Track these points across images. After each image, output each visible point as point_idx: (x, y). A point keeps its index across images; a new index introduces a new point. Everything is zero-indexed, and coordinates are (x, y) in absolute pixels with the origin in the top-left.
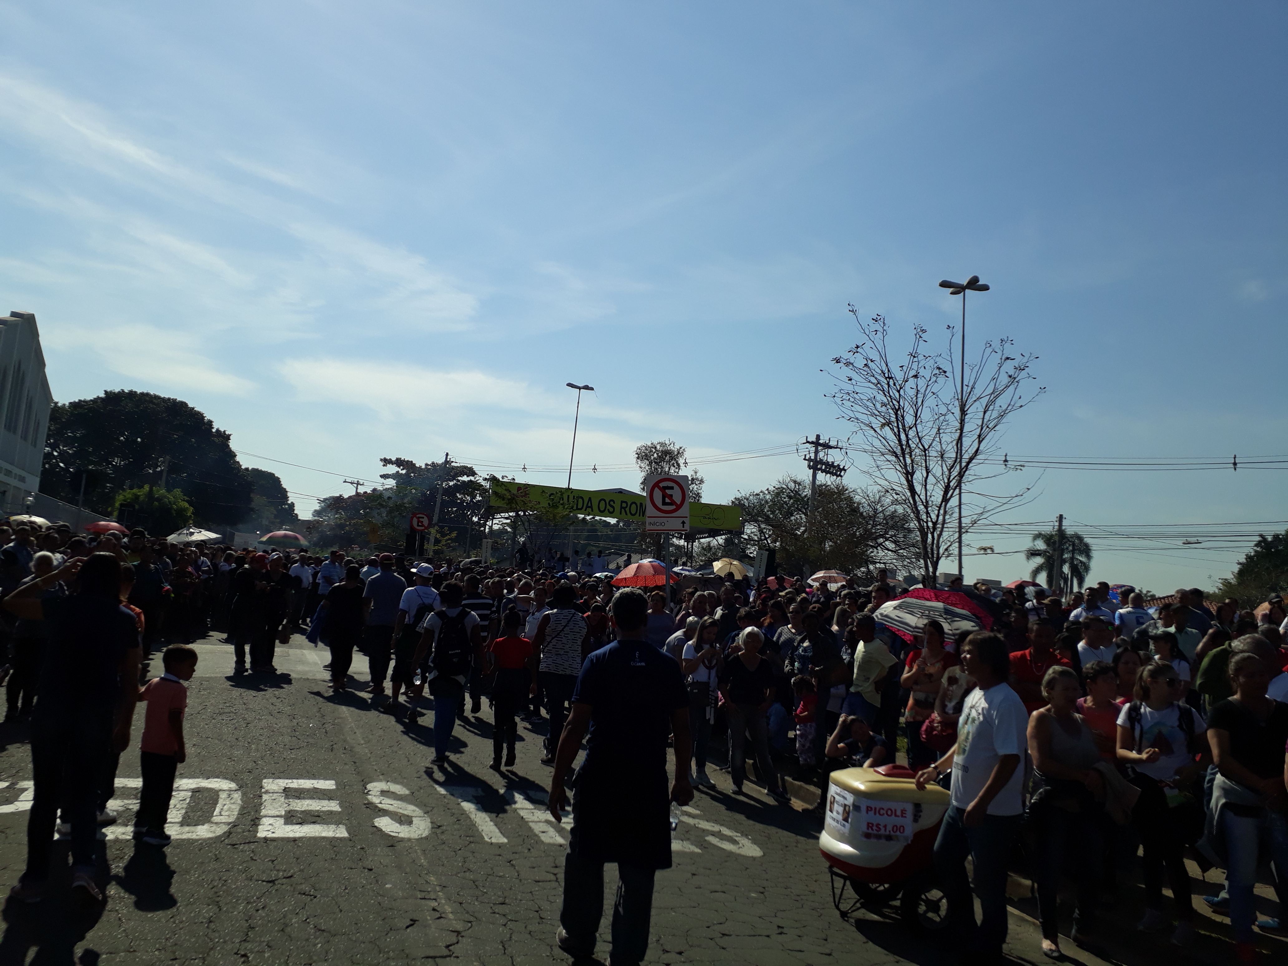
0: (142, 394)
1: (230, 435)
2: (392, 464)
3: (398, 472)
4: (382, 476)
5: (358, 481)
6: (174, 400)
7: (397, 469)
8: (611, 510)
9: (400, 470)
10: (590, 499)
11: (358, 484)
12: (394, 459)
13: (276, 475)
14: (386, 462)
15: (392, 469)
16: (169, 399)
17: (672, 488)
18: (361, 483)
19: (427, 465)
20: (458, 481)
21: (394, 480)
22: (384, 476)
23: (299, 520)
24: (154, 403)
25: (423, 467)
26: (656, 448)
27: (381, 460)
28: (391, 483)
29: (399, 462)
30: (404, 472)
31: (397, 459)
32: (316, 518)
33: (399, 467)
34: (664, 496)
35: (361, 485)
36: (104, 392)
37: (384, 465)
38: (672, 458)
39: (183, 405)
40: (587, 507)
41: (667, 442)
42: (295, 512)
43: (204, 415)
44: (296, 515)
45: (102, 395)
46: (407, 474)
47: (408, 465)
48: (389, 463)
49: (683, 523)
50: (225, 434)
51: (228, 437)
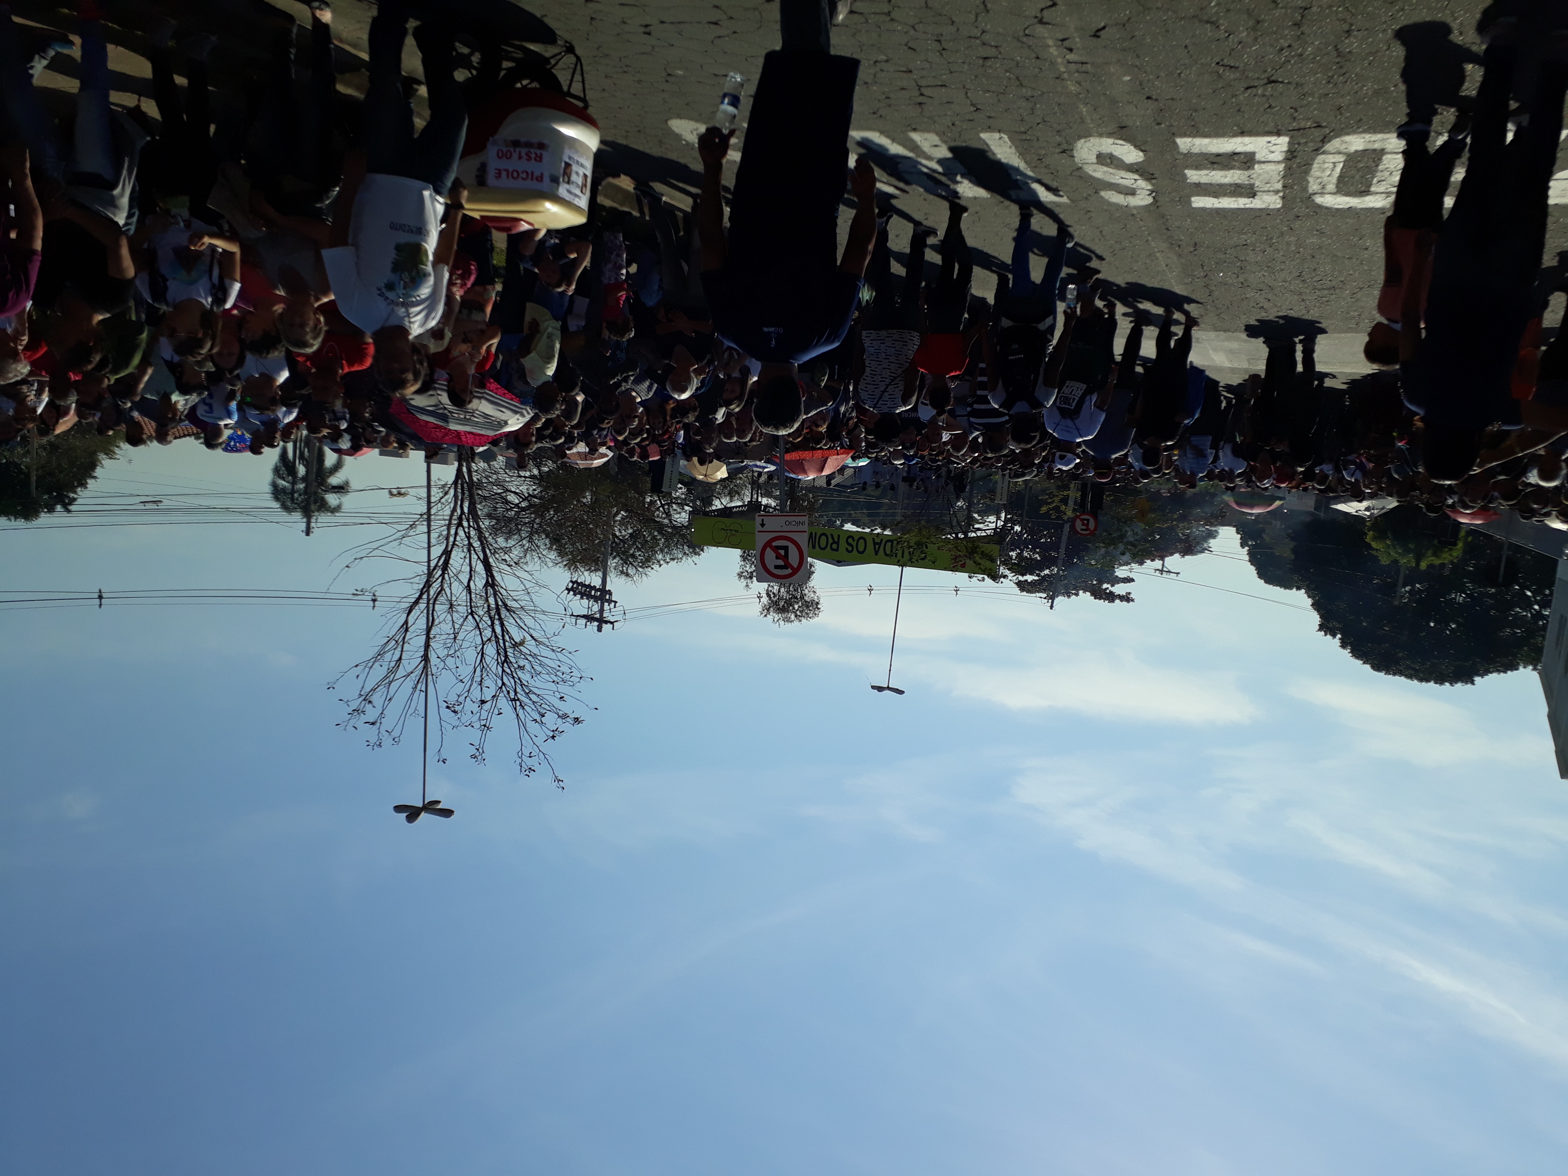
0: (1428, 681)
1: (1320, 630)
2: (1119, 595)
3: (1113, 586)
4: (1132, 580)
5: (1162, 574)
7: (1113, 589)
8: (850, 540)
9: (1110, 588)
10: (876, 553)
11: (1162, 571)
12: (1117, 601)
13: (1263, 581)
14: (1126, 598)
15: (1119, 589)
17: (776, 567)
18: (1157, 572)
19: (1077, 595)
20: (1038, 575)
21: (1117, 576)
22: (1129, 580)
23: (1234, 526)
24: (1414, 669)
25: (1081, 592)
26: (796, 616)
27: (1133, 600)
28: (1121, 572)
29: (1111, 597)
30: (1105, 586)
31: (1113, 601)
32: (1213, 529)
33: (1111, 592)
34: (786, 557)
35: (1158, 570)
36: (1475, 682)
37: (1129, 593)
38: (776, 603)
39: (1377, 667)
40: (880, 544)
41: (782, 622)
42: (1239, 536)
43: (1351, 655)
44: (1238, 533)
45: (1477, 679)
46: (1101, 583)
47: (1099, 594)
48: (1123, 596)
49: (763, 525)
50: (1325, 631)
51: (1322, 627)
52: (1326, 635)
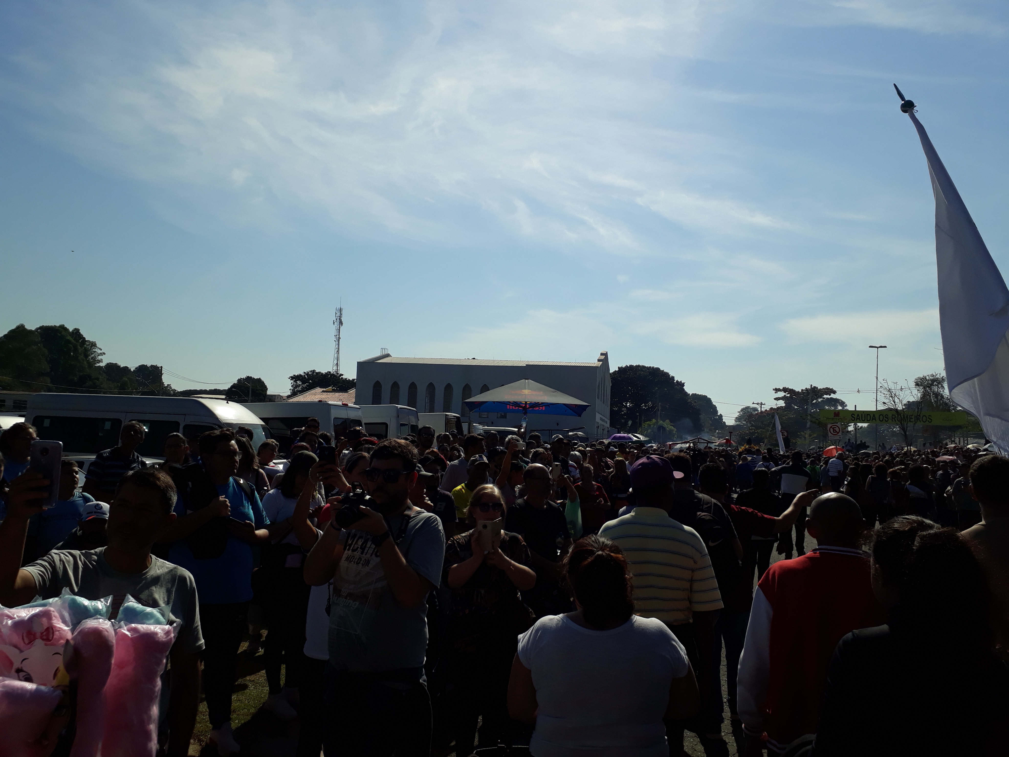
0: (636, 366)
2: (781, 391)
6: (653, 368)
7: (785, 394)
10: (874, 415)
11: (761, 404)
12: (781, 388)
13: (708, 397)
14: (777, 390)
15: (781, 394)
16: (650, 367)
17: (836, 428)
18: (764, 403)
21: (783, 400)
22: (777, 399)
25: (800, 391)
26: (926, 378)
27: (774, 389)
28: (782, 403)
29: (785, 390)
30: (788, 395)
32: (738, 423)
33: (785, 392)
34: (834, 430)
37: (776, 393)
38: (939, 383)
39: (658, 369)
41: (934, 374)
43: (669, 374)
44: (724, 422)
46: (791, 397)
47: (791, 391)
48: (779, 391)
50: (681, 383)
51: (683, 385)
52: (681, 381)
